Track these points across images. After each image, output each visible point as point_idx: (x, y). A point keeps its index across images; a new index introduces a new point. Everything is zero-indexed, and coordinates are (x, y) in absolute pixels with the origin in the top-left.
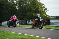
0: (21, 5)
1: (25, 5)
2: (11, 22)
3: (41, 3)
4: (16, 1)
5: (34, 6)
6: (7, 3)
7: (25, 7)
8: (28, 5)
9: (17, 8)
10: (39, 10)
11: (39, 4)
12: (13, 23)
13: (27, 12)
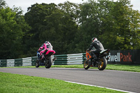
0: (88, 17)
1: (98, 16)
2: (41, 57)
3: (135, 12)
4: (75, 8)
5: (117, 19)
6: (53, 13)
7: (97, 22)
8: (104, 17)
9: (78, 22)
10: (130, 27)
11: (130, 14)
12: (44, 59)
13: (102, 33)
